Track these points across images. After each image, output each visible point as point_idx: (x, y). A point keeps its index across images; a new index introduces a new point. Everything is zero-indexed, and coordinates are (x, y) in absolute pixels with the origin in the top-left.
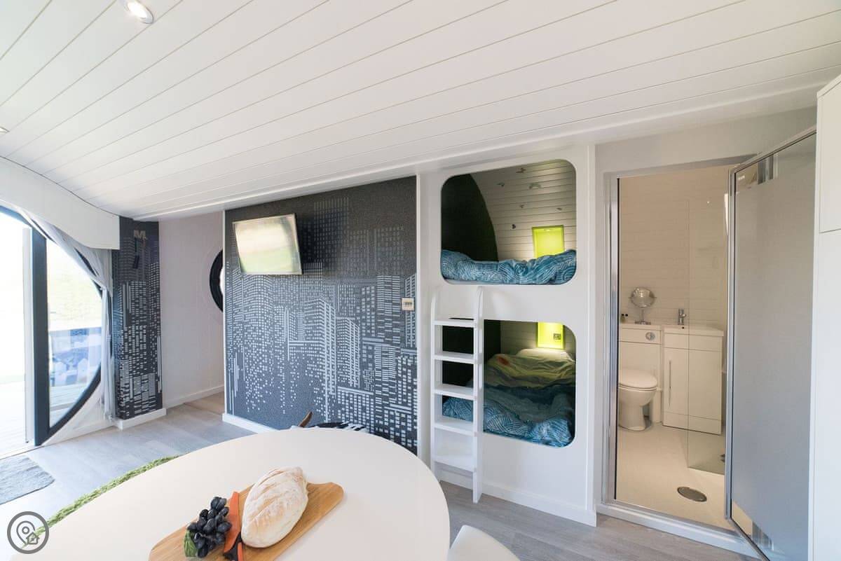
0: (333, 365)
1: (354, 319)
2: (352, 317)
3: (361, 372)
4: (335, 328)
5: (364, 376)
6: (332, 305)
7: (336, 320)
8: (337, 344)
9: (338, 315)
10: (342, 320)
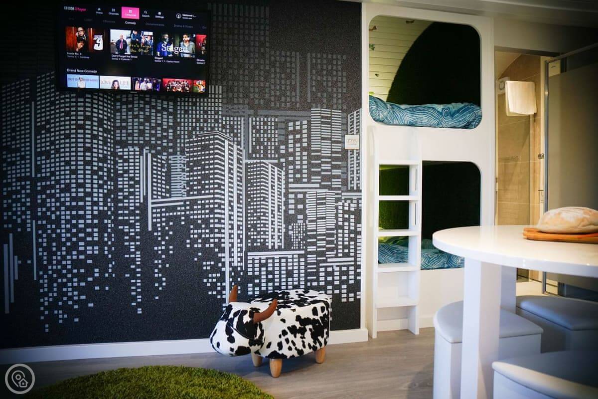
0: (239, 226)
1: (276, 161)
2: (271, 158)
3: (287, 228)
4: (243, 176)
5: (291, 233)
6: (239, 144)
7: (247, 164)
8: (247, 196)
9: (250, 157)
10: (256, 163)
